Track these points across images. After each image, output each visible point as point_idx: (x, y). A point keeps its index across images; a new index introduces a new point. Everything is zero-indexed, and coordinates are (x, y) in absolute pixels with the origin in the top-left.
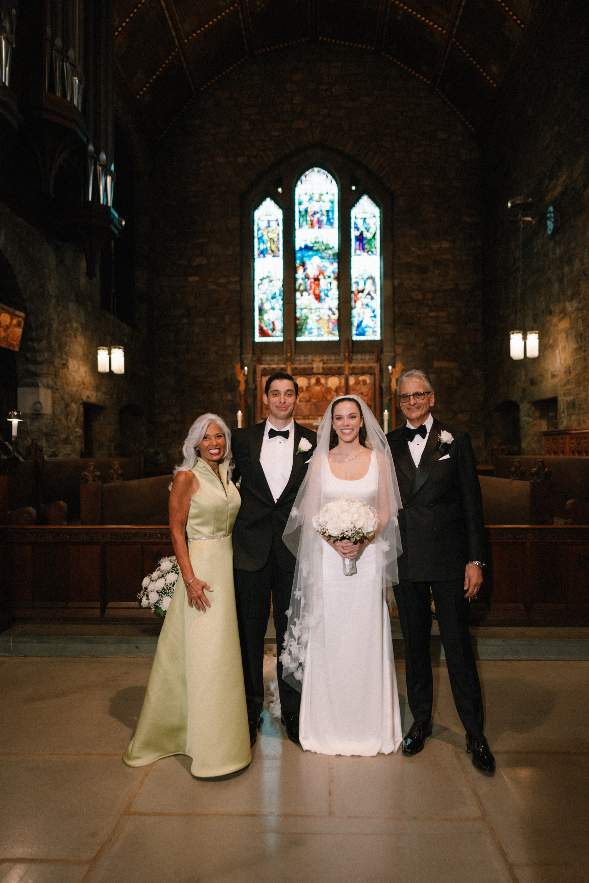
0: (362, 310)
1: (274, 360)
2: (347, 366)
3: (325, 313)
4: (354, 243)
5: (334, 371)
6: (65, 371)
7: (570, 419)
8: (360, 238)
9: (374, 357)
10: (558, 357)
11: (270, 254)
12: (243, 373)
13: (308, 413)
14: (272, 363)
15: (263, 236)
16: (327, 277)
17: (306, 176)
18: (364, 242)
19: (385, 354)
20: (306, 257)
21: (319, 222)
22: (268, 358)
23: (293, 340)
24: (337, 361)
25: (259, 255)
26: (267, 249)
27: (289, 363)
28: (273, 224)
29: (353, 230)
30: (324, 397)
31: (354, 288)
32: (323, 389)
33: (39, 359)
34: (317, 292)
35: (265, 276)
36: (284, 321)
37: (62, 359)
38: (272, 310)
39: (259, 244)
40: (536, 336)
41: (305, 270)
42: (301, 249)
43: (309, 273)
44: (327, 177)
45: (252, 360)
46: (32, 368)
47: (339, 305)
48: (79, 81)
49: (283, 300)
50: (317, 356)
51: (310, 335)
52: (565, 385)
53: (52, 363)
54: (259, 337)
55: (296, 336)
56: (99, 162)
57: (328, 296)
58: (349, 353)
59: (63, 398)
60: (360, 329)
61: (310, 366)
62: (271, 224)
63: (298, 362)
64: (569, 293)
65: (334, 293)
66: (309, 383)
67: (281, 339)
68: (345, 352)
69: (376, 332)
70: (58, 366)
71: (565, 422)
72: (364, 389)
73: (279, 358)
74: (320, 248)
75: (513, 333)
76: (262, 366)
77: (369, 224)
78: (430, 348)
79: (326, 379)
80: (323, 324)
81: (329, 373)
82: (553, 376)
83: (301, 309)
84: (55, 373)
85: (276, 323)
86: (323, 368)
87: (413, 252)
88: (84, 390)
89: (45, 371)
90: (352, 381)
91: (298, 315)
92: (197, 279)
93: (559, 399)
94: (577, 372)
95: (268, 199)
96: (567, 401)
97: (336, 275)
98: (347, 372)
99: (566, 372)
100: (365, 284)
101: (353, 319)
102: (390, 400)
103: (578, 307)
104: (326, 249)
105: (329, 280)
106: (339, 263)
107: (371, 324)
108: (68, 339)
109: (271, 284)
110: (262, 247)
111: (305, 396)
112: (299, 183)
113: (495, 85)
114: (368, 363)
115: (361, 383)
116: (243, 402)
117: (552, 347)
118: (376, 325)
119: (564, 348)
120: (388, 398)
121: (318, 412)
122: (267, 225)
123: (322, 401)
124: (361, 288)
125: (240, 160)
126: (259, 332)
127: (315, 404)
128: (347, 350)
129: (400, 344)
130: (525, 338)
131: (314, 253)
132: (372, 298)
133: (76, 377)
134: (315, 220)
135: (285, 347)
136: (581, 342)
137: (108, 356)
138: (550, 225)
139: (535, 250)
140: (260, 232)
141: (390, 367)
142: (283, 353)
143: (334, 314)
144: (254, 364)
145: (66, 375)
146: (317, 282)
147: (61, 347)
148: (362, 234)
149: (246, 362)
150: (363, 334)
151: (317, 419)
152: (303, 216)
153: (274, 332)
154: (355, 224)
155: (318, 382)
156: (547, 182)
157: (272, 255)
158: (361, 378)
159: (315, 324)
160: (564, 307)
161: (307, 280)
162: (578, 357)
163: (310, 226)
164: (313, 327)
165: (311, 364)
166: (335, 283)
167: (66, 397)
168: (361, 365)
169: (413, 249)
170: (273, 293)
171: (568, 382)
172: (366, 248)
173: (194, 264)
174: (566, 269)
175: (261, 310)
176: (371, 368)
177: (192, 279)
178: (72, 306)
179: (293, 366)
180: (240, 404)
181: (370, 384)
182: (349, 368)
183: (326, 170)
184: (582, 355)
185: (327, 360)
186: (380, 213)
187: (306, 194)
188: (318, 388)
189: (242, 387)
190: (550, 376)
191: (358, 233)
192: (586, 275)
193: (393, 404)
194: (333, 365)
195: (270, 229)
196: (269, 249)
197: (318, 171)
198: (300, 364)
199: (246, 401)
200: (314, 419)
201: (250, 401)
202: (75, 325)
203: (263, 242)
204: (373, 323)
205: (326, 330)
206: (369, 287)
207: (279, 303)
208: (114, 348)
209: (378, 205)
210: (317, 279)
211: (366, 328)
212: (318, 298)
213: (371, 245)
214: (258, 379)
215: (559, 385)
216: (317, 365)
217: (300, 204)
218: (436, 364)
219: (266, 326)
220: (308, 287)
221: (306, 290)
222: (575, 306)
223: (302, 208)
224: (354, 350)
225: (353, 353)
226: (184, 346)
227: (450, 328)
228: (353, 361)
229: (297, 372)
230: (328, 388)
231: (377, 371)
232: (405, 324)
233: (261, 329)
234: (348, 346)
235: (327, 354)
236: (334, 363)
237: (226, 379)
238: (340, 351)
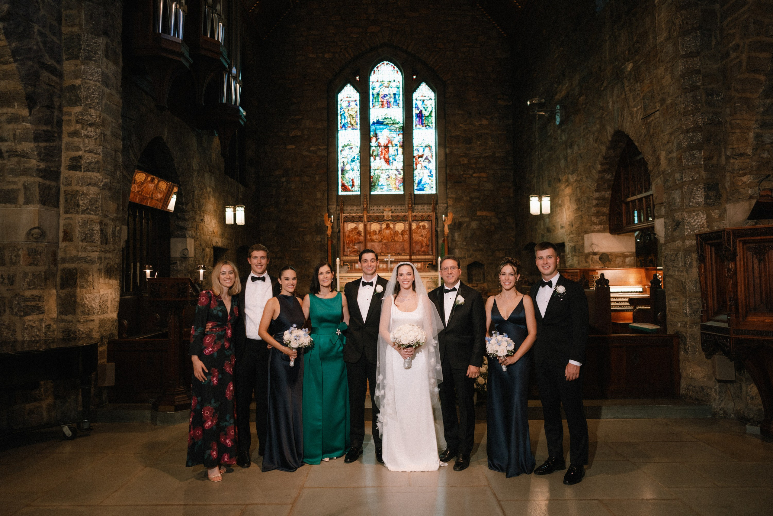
0: (422, 171)
1: (353, 210)
2: (410, 214)
3: (393, 173)
4: (415, 120)
5: (400, 218)
6: (202, 224)
7: (573, 259)
8: (420, 115)
9: (431, 207)
10: (565, 213)
11: (350, 127)
12: (330, 220)
13: (380, 251)
14: (351, 212)
15: (345, 113)
16: (394, 145)
17: (378, 68)
18: (423, 118)
19: (439, 205)
20: (378, 129)
21: (388, 103)
22: (349, 208)
23: (368, 194)
24: (402, 211)
25: (341, 128)
26: (347, 122)
27: (365, 212)
28: (353, 104)
29: (414, 109)
31: (415, 153)
32: (392, 233)
33: (187, 217)
34: (387, 157)
35: (346, 144)
36: (360, 179)
37: (200, 216)
38: (351, 171)
39: (341, 119)
40: (549, 199)
41: (377, 140)
42: (374, 123)
43: (380, 142)
44: (394, 68)
45: (336, 209)
46: (181, 223)
47: (403, 166)
48: (223, 25)
49: (360, 162)
50: (387, 206)
51: (382, 190)
52: (570, 235)
53: (194, 219)
54: (342, 191)
55: (370, 191)
56: (232, 74)
57: (395, 160)
58: (412, 204)
59: (201, 244)
60: (420, 185)
62: (351, 104)
63: (371, 212)
64: (571, 169)
65: (400, 157)
66: (381, 228)
67: (359, 193)
68: (409, 204)
69: (432, 187)
70: (198, 221)
71: (570, 261)
72: (424, 232)
73: (356, 208)
74: (389, 123)
75: (532, 197)
77: (426, 105)
78: (474, 201)
79: (394, 225)
80: (392, 181)
81: (396, 219)
82: (562, 227)
83: (375, 170)
84: (196, 227)
85: (355, 180)
86: (391, 216)
87: (461, 127)
88: (214, 237)
89: (190, 226)
90: (414, 226)
91: (372, 174)
92: (294, 147)
93: (566, 244)
94: (577, 226)
95: (349, 85)
96: (571, 246)
97: (401, 144)
98: (410, 219)
99: (570, 225)
100: (424, 151)
101: (414, 178)
102: (444, 241)
103: (576, 179)
104: (393, 124)
105: (396, 148)
106: (403, 134)
107: (429, 182)
108: (205, 201)
109: (351, 150)
110: (344, 121)
111: (377, 238)
112: (373, 72)
113: (520, 7)
114: (426, 212)
115: (421, 228)
116: (330, 242)
117: (561, 206)
118: (432, 183)
119: (569, 207)
120: (443, 239)
121: (388, 250)
122: (348, 105)
123: (392, 242)
124: (420, 154)
125: (326, 56)
126: (342, 188)
127: (385, 244)
128: (410, 202)
129: (451, 198)
130: (540, 200)
131: (385, 127)
132: (429, 161)
133: (209, 228)
134: (385, 100)
135: (362, 200)
136: (579, 205)
137: (233, 213)
138: (558, 119)
139: (549, 134)
140: (343, 109)
141: (444, 216)
142: (360, 205)
144: (338, 212)
145: (202, 227)
146: (386, 149)
147: (200, 207)
148: (421, 112)
149: (332, 211)
150: (423, 190)
151: (387, 256)
152: (375, 99)
153: (354, 188)
154: (416, 104)
155: (388, 227)
156: (556, 86)
157: (352, 128)
158: (421, 224)
159: (385, 181)
160: (568, 178)
161: (379, 147)
162: (577, 215)
163: (381, 105)
164: (384, 184)
165: (383, 213)
166: (400, 150)
167: (203, 243)
168: (421, 214)
169: (461, 125)
170: (353, 157)
171: (571, 233)
172: (424, 123)
173: (291, 135)
174: (569, 151)
175: (343, 170)
176: (429, 216)
177: (289, 147)
178: (207, 176)
179: (368, 214)
180: (327, 244)
181: (428, 228)
182: (412, 216)
183: (393, 64)
184: (580, 213)
185: (395, 210)
186: (435, 96)
187: (378, 81)
188: (388, 231)
189: (329, 232)
190: (560, 227)
191: (418, 112)
192: (581, 157)
193: (446, 244)
194: (399, 214)
195: (350, 108)
196: (349, 123)
197: (387, 64)
198: (374, 213)
199: (332, 242)
200: (385, 255)
201: (335, 242)
202: (209, 189)
203: (345, 118)
204: (430, 180)
205: (394, 186)
206: (427, 153)
207: (357, 165)
208: (238, 207)
209: (433, 90)
210: (386, 147)
211: (425, 184)
212: (387, 161)
213: (428, 121)
214: (341, 225)
215: (566, 234)
216: (387, 214)
217: (373, 89)
218: (479, 213)
219: (347, 183)
220: (380, 153)
221: (378, 155)
222: (575, 178)
223: (375, 92)
224: (416, 202)
225: (415, 204)
226: (284, 199)
227: (489, 186)
228: (415, 211)
229: (372, 220)
230: (396, 231)
231: (433, 218)
232: (455, 182)
233: (343, 185)
234: (411, 198)
235: (395, 205)
236: (400, 213)
237: (316, 225)
238: (405, 202)
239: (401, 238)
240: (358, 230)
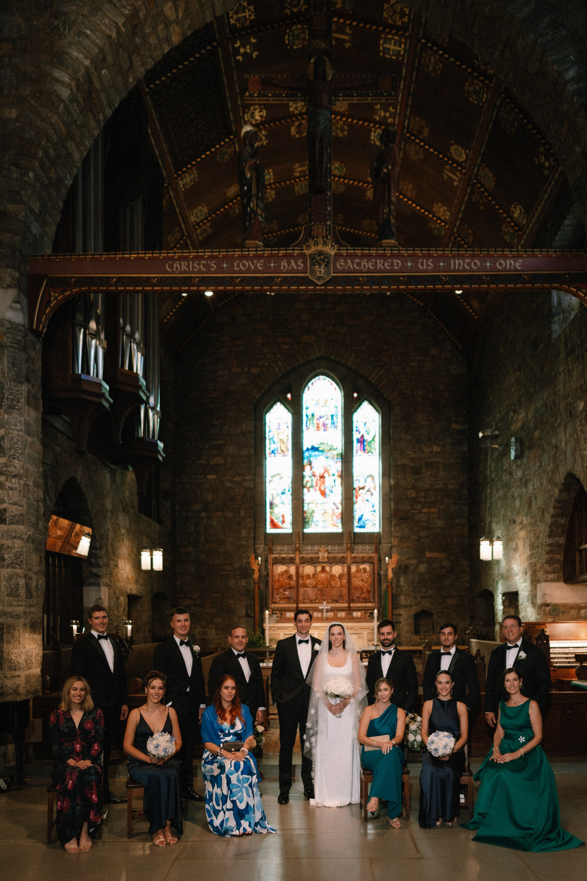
0: (363, 505)
1: (284, 550)
2: (349, 555)
3: (330, 507)
4: (356, 446)
5: (337, 560)
6: (116, 570)
8: (361, 441)
9: (373, 547)
11: (280, 453)
12: (257, 562)
13: (314, 597)
14: (281, 552)
15: (274, 437)
16: (331, 475)
17: (312, 383)
18: (365, 444)
19: (383, 545)
20: (312, 456)
21: (325, 425)
22: (279, 548)
23: (301, 532)
24: (340, 551)
25: (270, 454)
26: (277, 449)
27: (297, 553)
28: (283, 427)
29: (354, 433)
30: (329, 584)
31: (356, 485)
32: (328, 576)
33: (101, 563)
34: (322, 488)
35: (276, 474)
36: (292, 514)
38: (282, 505)
39: (270, 445)
41: (311, 469)
42: (308, 450)
43: (315, 471)
44: (332, 384)
45: (264, 549)
47: (342, 500)
49: (292, 495)
50: (323, 546)
51: (316, 528)
53: (108, 565)
54: (270, 528)
55: (303, 527)
57: (332, 492)
58: (351, 543)
59: (115, 592)
60: (361, 522)
61: (317, 555)
62: (281, 427)
63: (305, 552)
64: (526, 510)
65: (338, 489)
66: (316, 571)
67: (290, 531)
68: (348, 543)
69: (375, 525)
70: (112, 567)
72: (365, 576)
73: (288, 548)
74: (325, 448)
76: (274, 556)
77: (369, 428)
78: (423, 540)
79: (331, 568)
80: (328, 517)
81: (333, 561)
83: (308, 504)
84: (111, 573)
85: (285, 516)
86: (328, 557)
87: (408, 455)
88: (129, 584)
89: (104, 573)
90: (354, 569)
91: (305, 509)
92: (215, 477)
93: (520, 593)
94: (530, 573)
95: (278, 404)
96: (524, 596)
97: (340, 473)
98: (349, 561)
100: (365, 482)
101: (354, 513)
102: (388, 586)
103: (530, 522)
104: (330, 450)
105: (334, 478)
106: (342, 462)
107: (371, 517)
108: (118, 544)
109: (282, 481)
110: (273, 447)
111: (311, 583)
112: (306, 389)
113: (476, 317)
114: (368, 553)
115: (362, 571)
116: (257, 588)
117: (515, 550)
118: (375, 519)
120: (386, 584)
121: (323, 596)
122: (278, 427)
123: (327, 587)
124: (361, 486)
125: (253, 370)
126: (271, 524)
127: (320, 590)
128: (349, 541)
129: (396, 537)
130: (492, 545)
131: (320, 453)
132: (372, 494)
133: (123, 574)
134: (321, 423)
135: (294, 539)
137: (149, 557)
138: (513, 453)
139: (505, 468)
141: (387, 558)
142: (292, 544)
143: (338, 508)
144: (266, 553)
145: (117, 573)
146: (322, 480)
147: (114, 551)
148: (362, 436)
149: (259, 551)
150: (363, 527)
151: (323, 603)
152: (309, 421)
153: (284, 525)
154: (357, 427)
155: (323, 569)
156: (511, 414)
157: (282, 454)
158: (362, 567)
159: (321, 517)
161: (313, 477)
163: (316, 428)
164: (319, 520)
165: (318, 553)
166: (339, 481)
167: (117, 591)
168: (361, 555)
169: (408, 452)
170: (283, 489)
172: (367, 449)
173: (212, 463)
175: (271, 504)
176: (370, 557)
177: (210, 477)
178: (121, 516)
179: (301, 556)
180: (254, 590)
181: (369, 572)
182: (351, 558)
183: (331, 379)
185: (332, 550)
186: (379, 418)
187: (312, 400)
188: (323, 575)
189: (256, 576)
191: (359, 436)
193: (390, 591)
194: (337, 555)
195: (280, 432)
196: (279, 449)
197: (323, 379)
198: (308, 553)
199: (259, 587)
200: (320, 603)
201: (262, 586)
203: (274, 443)
204: (373, 516)
205: (331, 523)
206: (369, 485)
207: (288, 498)
208: (156, 550)
209: (377, 411)
210: (322, 477)
211: (367, 521)
212: (323, 493)
213: (371, 447)
214: (270, 567)
216: (323, 555)
217: (307, 409)
218: (428, 555)
219: (277, 519)
220: (314, 484)
221: (312, 486)
223: (309, 413)
224: (356, 542)
225: (354, 543)
226: (203, 538)
227: (440, 523)
228: (355, 551)
229: (305, 561)
230: (332, 575)
231: (376, 561)
232: (400, 519)
233: (272, 521)
234: (350, 537)
235: (332, 544)
236: (337, 553)
237: (241, 567)
238: (343, 540)
239: (339, 583)
240: (288, 574)
